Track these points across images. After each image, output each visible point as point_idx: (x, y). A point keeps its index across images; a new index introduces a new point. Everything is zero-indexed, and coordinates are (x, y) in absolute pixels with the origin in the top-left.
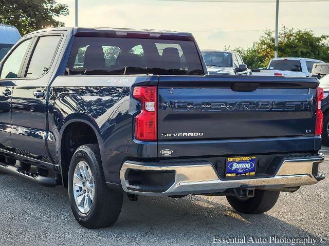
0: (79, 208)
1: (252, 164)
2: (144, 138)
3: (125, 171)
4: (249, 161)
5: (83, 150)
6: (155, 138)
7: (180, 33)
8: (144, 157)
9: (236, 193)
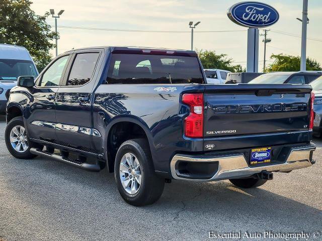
0: (126, 190)
1: (268, 154)
2: (193, 135)
3: (175, 162)
4: (267, 151)
5: (131, 144)
6: (201, 136)
7: (188, 51)
8: (192, 151)
9: (258, 176)
